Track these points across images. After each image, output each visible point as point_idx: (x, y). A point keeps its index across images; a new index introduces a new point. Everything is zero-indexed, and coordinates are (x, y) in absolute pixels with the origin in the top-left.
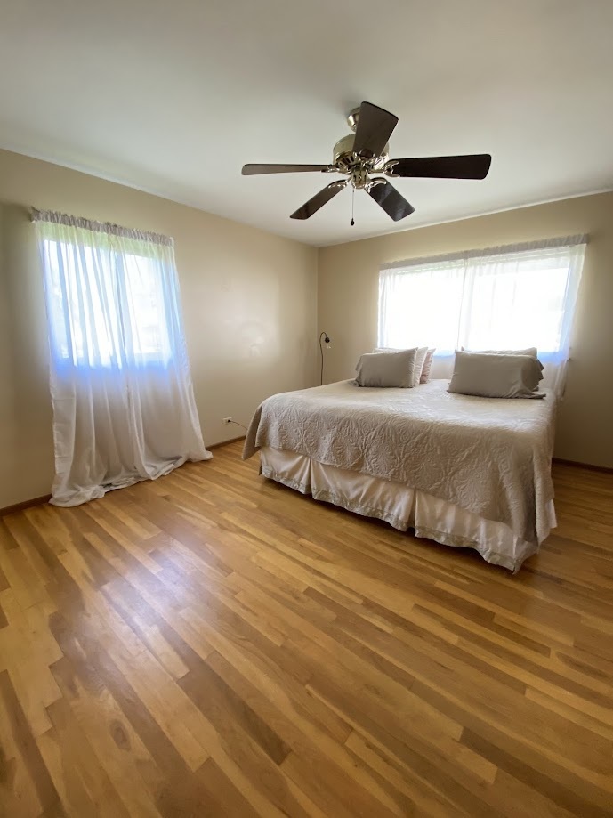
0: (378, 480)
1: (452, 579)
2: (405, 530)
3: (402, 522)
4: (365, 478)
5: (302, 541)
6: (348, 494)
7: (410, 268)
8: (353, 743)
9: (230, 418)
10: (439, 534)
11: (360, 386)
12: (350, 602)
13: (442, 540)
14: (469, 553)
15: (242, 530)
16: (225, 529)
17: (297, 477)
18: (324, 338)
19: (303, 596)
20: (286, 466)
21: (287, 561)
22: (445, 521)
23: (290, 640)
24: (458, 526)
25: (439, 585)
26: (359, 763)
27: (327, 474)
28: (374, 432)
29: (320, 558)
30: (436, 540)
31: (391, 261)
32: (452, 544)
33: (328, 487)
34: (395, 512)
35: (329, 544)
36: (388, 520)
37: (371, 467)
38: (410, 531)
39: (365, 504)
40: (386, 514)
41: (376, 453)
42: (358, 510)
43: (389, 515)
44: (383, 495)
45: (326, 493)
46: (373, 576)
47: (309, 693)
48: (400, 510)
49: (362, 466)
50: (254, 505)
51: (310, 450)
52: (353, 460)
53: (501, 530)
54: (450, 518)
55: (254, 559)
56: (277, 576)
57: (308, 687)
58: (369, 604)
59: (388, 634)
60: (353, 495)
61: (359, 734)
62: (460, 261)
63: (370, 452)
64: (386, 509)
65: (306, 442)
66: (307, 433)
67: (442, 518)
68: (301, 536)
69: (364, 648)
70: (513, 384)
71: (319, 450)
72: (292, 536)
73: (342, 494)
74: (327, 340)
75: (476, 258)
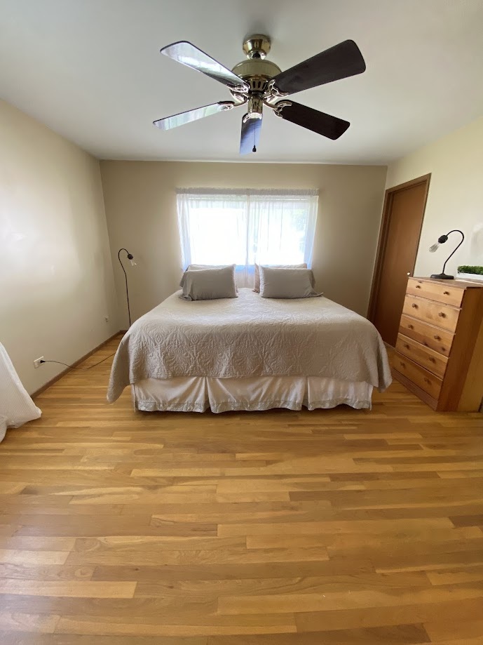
0: (277, 377)
1: (347, 430)
2: (300, 409)
3: (299, 404)
4: (265, 379)
5: (239, 456)
6: (249, 398)
7: (204, 196)
8: (434, 580)
9: (42, 358)
10: (324, 403)
11: (193, 300)
12: (324, 485)
13: (327, 406)
14: (343, 408)
15: (175, 478)
16: (156, 487)
17: (190, 399)
18: (124, 255)
19: (294, 503)
20: (176, 392)
21: (250, 482)
22: (327, 392)
23: (329, 547)
24: (337, 392)
25: (348, 437)
26: (448, 587)
27: (226, 387)
28: (273, 339)
29: (268, 463)
30: (322, 407)
31: (187, 187)
32: (334, 406)
33: (227, 397)
34: (291, 399)
35: (261, 447)
36: (286, 406)
37: (271, 369)
38: (304, 408)
39: (265, 400)
40: (282, 402)
41: (276, 356)
42: (259, 408)
43: (285, 402)
44: (280, 388)
45: (226, 404)
46: (314, 455)
47: (383, 575)
48: (296, 395)
49: (262, 369)
50: (160, 446)
51: (205, 369)
52: (254, 368)
53: (363, 385)
54: (331, 388)
55: (220, 500)
56: (257, 501)
57: (378, 571)
58: (335, 477)
59: (364, 491)
60: (253, 397)
61: (430, 571)
62: (244, 196)
63: (269, 357)
64: (283, 398)
65: (200, 363)
66: (200, 355)
67: (325, 391)
68: (234, 453)
69: (367, 511)
70: (306, 288)
71: (216, 367)
72: (226, 457)
73: (242, 399)
74: (130, 257)
75: (255, 196)
